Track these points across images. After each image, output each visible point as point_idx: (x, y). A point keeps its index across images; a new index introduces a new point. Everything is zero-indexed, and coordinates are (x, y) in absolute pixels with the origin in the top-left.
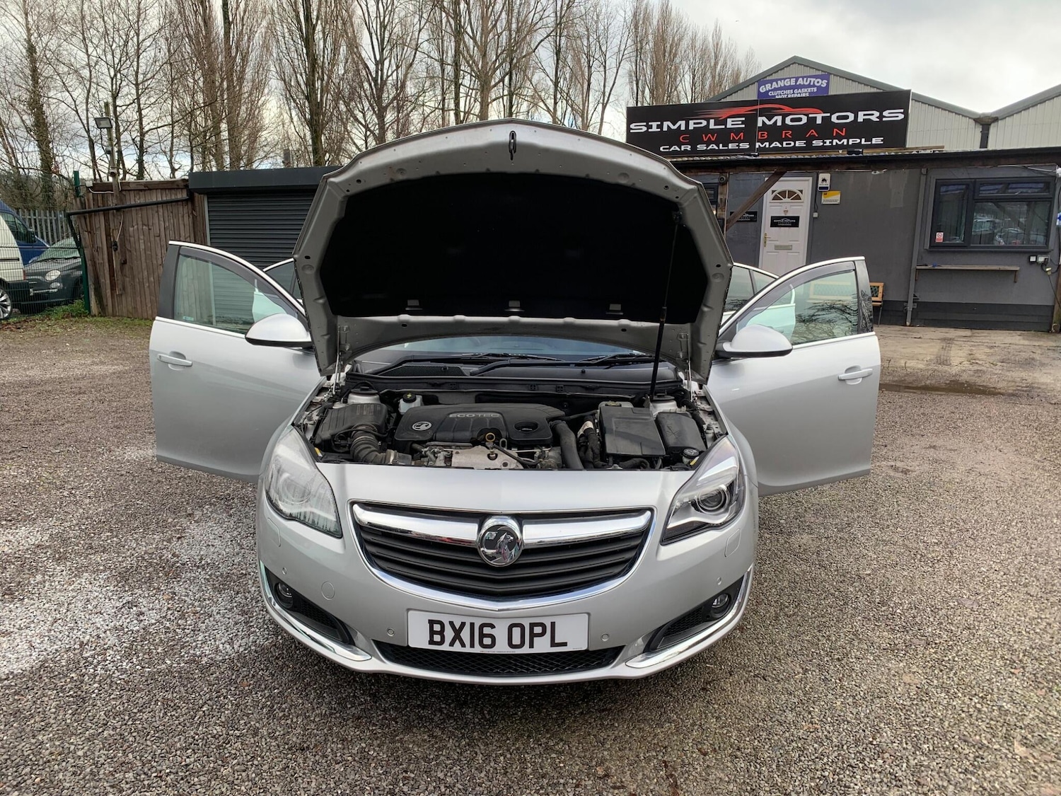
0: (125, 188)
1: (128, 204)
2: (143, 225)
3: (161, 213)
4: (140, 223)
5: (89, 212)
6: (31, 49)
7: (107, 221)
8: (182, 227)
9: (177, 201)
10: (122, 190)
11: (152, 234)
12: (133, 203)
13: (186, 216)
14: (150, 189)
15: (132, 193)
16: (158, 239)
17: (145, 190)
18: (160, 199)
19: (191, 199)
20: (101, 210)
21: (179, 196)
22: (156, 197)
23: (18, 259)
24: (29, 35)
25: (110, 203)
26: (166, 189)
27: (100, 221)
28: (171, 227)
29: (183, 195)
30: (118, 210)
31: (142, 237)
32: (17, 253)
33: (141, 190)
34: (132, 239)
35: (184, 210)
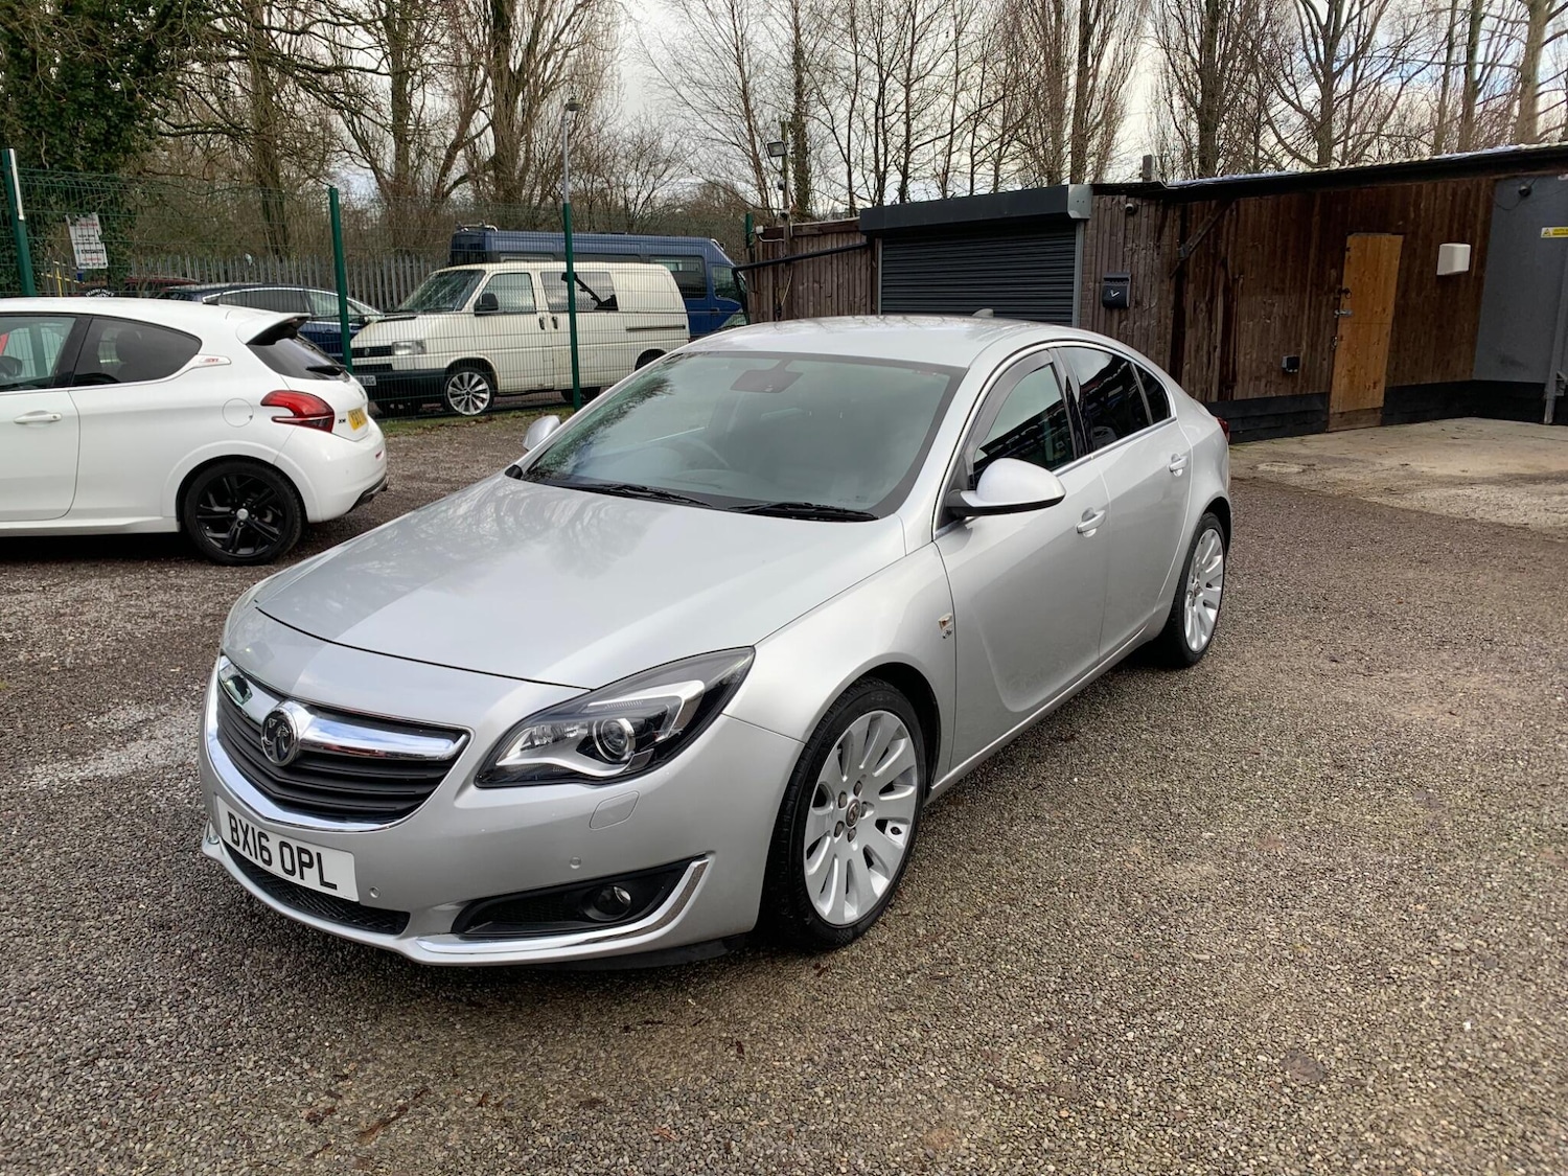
0: (799, 233)
1: (800, 254)
2: (814, 281)
3: (835, 266)
4: (811, 279)
5: (758, 266)
6: (798, 54)
7: (775, 277)
8: (858, 282)
9: (854, 248)
10: (794, 236)
11: (823, 294)
12: (805, 252)
13: (864, 271)
14: (825, 234)
15: (805, 239)
16: (829, 300)
17: (819, 235)
18: (835, 247)
19: (869, 247)
20: (768, 264)
21: (858, 242)
22: (831, 244)
23: (684, 327)
24: (798, 36)
25: (781, 254)
26: (842, 233)
27: (768, 279)
28: (846, 284)
29: (860, 240)
30: (788, 262)
31: (811, 298)
32: (685, 320)
33: (814, 236)
34: (801, 301)
35: (861, 261)
